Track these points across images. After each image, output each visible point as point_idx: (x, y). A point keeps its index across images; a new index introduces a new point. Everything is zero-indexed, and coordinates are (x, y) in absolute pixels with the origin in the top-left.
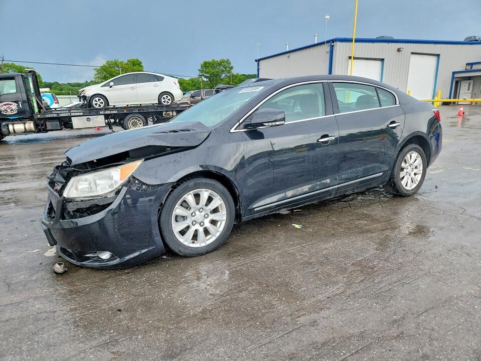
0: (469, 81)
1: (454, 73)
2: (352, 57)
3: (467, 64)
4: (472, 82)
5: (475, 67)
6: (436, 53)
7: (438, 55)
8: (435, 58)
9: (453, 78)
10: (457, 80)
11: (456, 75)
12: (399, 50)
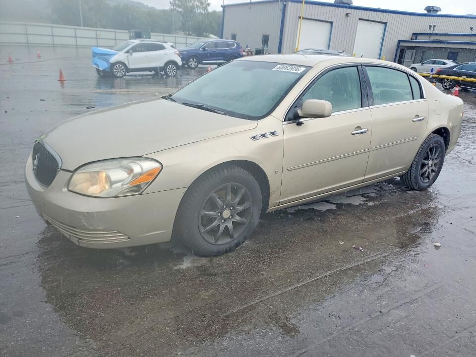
0: (413, 51)
1: (399, 42)
2: (302, 18)
3: (413, 34)
4: (414, 51)
5: (420, 38)
6: (384, 21)
7: (385, 24)
8: (382, 26)
9: (398, 46)
10: (402, 48)
11: (401, 44)
12: (347, 15)
